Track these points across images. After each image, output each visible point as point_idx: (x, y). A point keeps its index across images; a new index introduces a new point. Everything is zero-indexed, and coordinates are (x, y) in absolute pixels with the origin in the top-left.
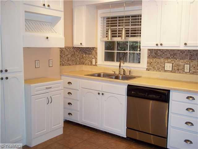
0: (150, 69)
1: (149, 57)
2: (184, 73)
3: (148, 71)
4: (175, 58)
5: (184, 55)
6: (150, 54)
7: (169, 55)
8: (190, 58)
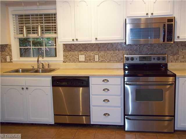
0: (66, 61)
1: (64, 51)
2: (95, 62)
3: (65, 63)
4: (87, 50)
5: (94, 48)
6: (65, 48)
7: (82, 48)
8: (98, 50)
